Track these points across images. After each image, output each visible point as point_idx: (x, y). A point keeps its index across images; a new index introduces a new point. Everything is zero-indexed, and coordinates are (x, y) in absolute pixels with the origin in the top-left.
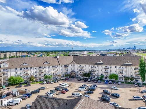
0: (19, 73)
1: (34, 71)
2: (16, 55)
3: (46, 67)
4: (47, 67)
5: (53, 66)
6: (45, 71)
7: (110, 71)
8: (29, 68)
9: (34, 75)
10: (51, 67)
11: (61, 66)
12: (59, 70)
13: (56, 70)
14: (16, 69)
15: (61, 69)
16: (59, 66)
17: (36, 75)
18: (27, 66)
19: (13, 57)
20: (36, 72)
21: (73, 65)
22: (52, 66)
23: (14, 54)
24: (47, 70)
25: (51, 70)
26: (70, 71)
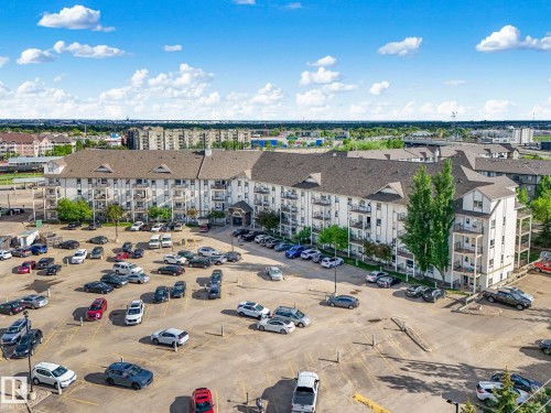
0: (85, 191)
1: (124, 191)
2: (236, 138)
3: (158, 182)
4: (160, 183)
5: (178, 182)
6: (154, 193)
7: (333, 213)
8: (109, 181)
9: (124, 204)
10: (171, 182)
11: (202, 182)
12: (197, 195)
13: (188, 193)
14: (79, 181)
15: (202, 192)
16: (197, 182)
17: (128, 204)
18: (104, 176)
19: (224, 145)
20: (128, 193)
21: (243, 184)
22: (173, 182)
23: (230, 133)
24: (160, 192)
25: (172, 193)
26: (234, 199)
